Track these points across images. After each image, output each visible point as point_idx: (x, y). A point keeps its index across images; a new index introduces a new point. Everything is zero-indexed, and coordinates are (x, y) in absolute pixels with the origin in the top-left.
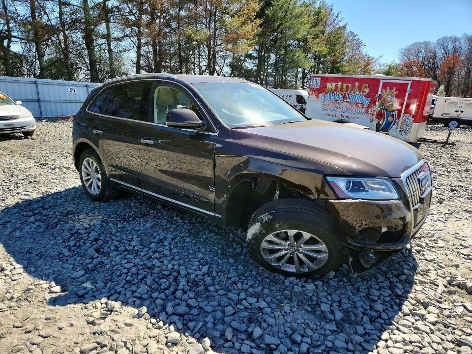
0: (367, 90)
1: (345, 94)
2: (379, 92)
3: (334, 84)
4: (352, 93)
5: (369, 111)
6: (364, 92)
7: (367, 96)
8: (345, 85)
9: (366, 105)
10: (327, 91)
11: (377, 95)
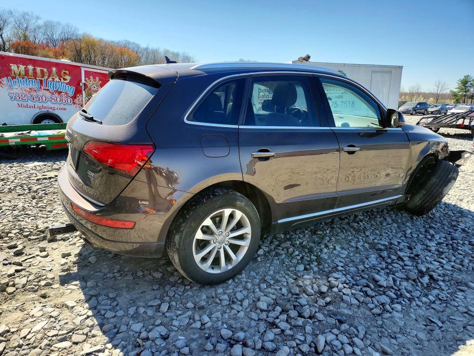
0: (68, 78)
1: (41, 81)
2: (83, 81)
3: (22, 67)
4: (50, 79)
5: (76, 101)
6: (65, 79)
7: (69, 84)
8: (38, 69)
9: (71, 94)
10: (13, 75)
11: (81, 84)
